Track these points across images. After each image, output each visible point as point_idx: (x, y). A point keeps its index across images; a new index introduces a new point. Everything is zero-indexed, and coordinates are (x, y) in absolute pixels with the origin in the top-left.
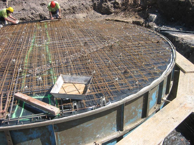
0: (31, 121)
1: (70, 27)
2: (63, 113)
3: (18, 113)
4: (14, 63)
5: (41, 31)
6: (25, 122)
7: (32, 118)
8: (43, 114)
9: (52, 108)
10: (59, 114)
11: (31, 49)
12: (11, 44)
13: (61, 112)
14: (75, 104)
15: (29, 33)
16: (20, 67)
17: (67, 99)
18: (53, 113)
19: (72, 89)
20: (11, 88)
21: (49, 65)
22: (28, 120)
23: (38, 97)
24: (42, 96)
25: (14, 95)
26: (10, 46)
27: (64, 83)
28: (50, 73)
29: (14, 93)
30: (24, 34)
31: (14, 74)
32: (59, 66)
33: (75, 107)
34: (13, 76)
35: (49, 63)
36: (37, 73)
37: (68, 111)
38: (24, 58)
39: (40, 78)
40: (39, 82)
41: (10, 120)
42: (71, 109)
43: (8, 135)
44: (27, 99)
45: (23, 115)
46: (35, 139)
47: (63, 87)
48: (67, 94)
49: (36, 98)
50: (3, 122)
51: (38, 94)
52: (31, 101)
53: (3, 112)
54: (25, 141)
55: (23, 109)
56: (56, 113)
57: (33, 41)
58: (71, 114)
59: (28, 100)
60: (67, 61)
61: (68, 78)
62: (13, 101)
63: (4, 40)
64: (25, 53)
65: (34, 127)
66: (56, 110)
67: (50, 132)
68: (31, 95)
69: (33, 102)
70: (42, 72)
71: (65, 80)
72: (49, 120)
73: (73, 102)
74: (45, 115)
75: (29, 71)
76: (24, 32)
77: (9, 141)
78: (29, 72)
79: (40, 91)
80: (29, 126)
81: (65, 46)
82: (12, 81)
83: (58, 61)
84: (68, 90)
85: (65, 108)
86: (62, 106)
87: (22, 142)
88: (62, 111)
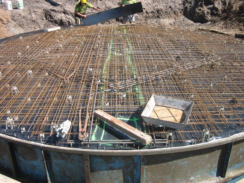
0: (114, 147)
1: (156, 35)
2: (154, 143)
3: (98, 135)
4: (90, 73)
5: (121, 36)
6: (107, 147)
7: (116, 144)
8: (130, 140)
9: (142, 135)
10: (149, 144)
11: (109, 57)
12: (85, 49)
13: (152, 141)
14: (171, 134)
15: (106, 37)
16: (99, 79)
17: (161, 126)
18: (144, 141)
19: (166, 115)
20: (89, 103)
21: (134, 81)
22: (111, 145)
23: (122, 119)
24: (127, 118)
25: (93, 112)
26: (84, 51)
27: (156, 105)
28: (135, 91)
29: (94, 110)
30: (99, 38)
31: (92, 86)
32: (147, 83)
33: (170, 138)
34: (91, 89)
35: (134, 78)
36: (120, 88)
37: (161, 141)
38: (101, 67)
39: (125, 96)
40: (123, 100)
41: (91, 142)
42: (165, 140)
43: (87, 160)
44: (110, 120)
45: (104, 138)
46: (117, 170)
47: (155, 110)
48: (160, 119)
49: (120, 120)
50: (82, 143)
51: (122, 115)
52: (115, 123)
53: (83, 131)
54: (105, 170)
55: (104, 131)
56: (147, 142)
57: (111, 48)
58: (164, 145)
59: (112, 121)
60: (156, 77)
61: (161, 99)
62: (93, 119)
63: (77, 44)
64: (103, 61)
65: (119, 155)
66: (148, 138)
67: (136, 164)
68: (113, 115)
69: (118, 124)
70: (126, 88)
71: (157, 101)
72: (137, 149)
73: (168, 131)
74: (132, 143)
75: (110, 84)
76: (100, 36)
77: (87, 167)
78: (111, 87)
79: (123, 111)
80: (114, 153)
81: (152, 58)
82: (90, 95)
83: (144, 76)
84: (161, 115)
85: (157, 138)
86: (154, 134)
87: (101, 171)
88: (154, 140)
